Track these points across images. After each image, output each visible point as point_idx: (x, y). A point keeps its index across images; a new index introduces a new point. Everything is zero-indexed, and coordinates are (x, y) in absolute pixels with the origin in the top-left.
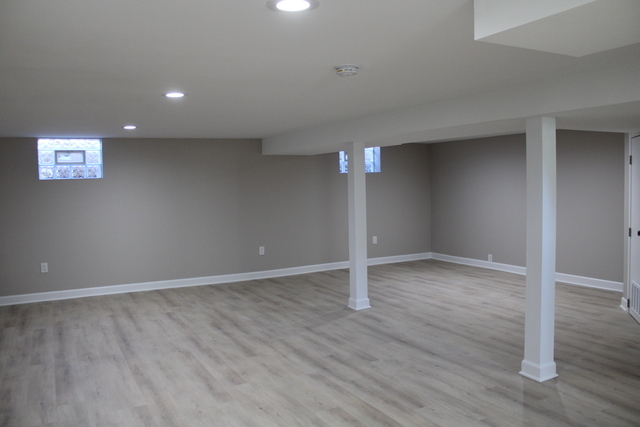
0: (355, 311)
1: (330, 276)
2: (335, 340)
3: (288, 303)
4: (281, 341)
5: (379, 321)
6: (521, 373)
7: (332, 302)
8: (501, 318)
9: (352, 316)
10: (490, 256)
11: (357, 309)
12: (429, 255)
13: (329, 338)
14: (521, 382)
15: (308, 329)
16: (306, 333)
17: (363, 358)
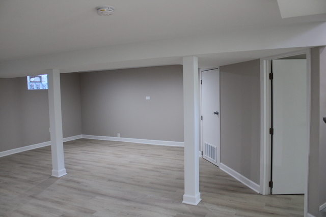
0: (58, 178)
1: (26, 155)
2: (57, 202)
3: (7, 180)
4: (17, 211)
5: (78, 183)
6: (183, 202)
7: (38, 173)
8: (146, 170)
9: (58, 182)
10: (119, 134)
11: (59, 176)
12: (81, 136)
13: (53, 202)
14: (187, 208)
15: (32, 197)
16: (33, 201)
17: (85, 212)
